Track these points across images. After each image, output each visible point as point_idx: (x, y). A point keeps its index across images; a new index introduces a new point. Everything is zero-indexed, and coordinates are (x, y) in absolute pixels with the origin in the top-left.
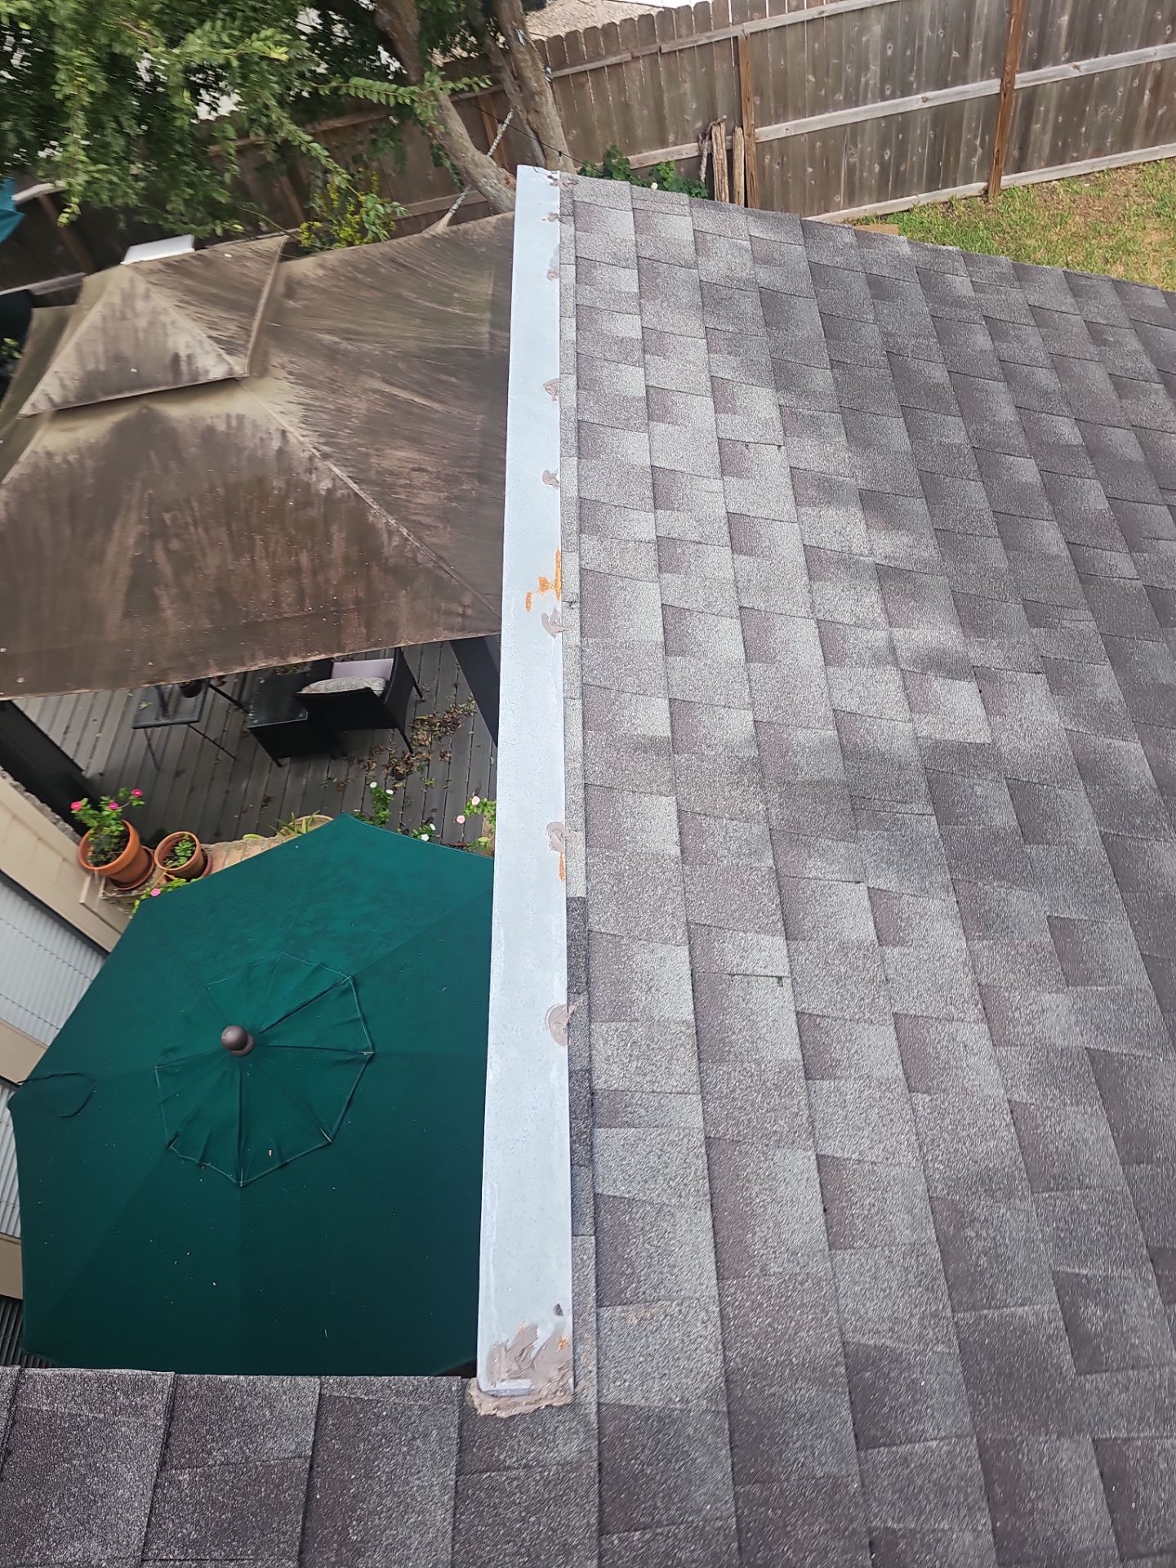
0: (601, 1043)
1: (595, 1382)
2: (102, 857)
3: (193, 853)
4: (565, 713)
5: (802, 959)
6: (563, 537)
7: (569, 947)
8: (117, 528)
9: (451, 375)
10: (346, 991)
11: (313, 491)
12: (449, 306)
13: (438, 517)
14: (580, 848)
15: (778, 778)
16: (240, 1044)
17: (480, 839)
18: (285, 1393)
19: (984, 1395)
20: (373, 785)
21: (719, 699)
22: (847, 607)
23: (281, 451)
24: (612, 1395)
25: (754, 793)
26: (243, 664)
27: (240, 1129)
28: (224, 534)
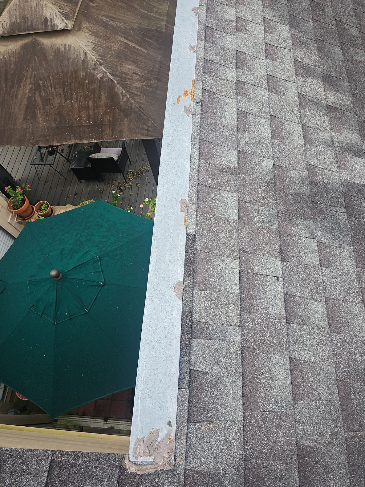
0: (197, 300)
1: (184, 459)
2: (15, 207)
3: (47, 209)
4: (191, 151)
5: (287, 269)
6: (196, 74)
7: (186, 256)
8: (22, 86)
9: (150, 39)
10: (96, 261)
11: (95, 77)
12: (151, 13)
13: (141, 92)
14: (194, 212)
15: (282, 190)
16: (57, 276)
17: (147, 214)
18: (34, 458)
19: (355, 470)
20: (114, 192)
21: (260, 154)
22: (314, 121)
23: (84, 60)
24: (192, 465)
25: (272, 195)
26: (67, 141)
27: (56, 305)
28: (61, 91)
